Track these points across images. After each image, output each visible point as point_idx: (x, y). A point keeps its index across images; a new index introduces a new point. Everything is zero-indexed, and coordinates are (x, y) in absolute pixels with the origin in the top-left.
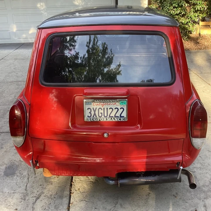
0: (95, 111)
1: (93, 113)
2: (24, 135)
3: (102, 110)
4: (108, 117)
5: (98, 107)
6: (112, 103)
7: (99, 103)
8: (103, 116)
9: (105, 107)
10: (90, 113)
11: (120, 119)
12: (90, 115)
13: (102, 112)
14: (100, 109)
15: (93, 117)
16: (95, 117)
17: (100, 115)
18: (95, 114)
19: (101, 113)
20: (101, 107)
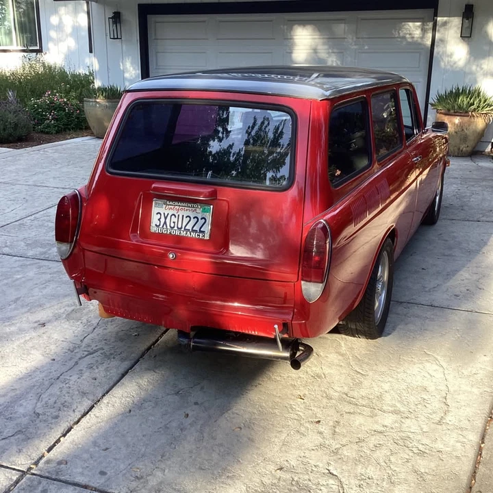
0: (166, 218)
1: (163, 220)
2: (72, 242)
3: (175, 217)
4: (183, 229)
5: (171, 212)
6: (190, 209)
7: (172, 207)
8: (176, 228)
9: (181, 213)
10: (159, 220)
11: (198, 235)
12: (158, 224)
13: (176, 220)
14: (173, 216)
15: (163, 226)
16: (165, 227)
17: (172, 225)
18: (165, 223)
19: (174, 222)
20: (175, 212)
